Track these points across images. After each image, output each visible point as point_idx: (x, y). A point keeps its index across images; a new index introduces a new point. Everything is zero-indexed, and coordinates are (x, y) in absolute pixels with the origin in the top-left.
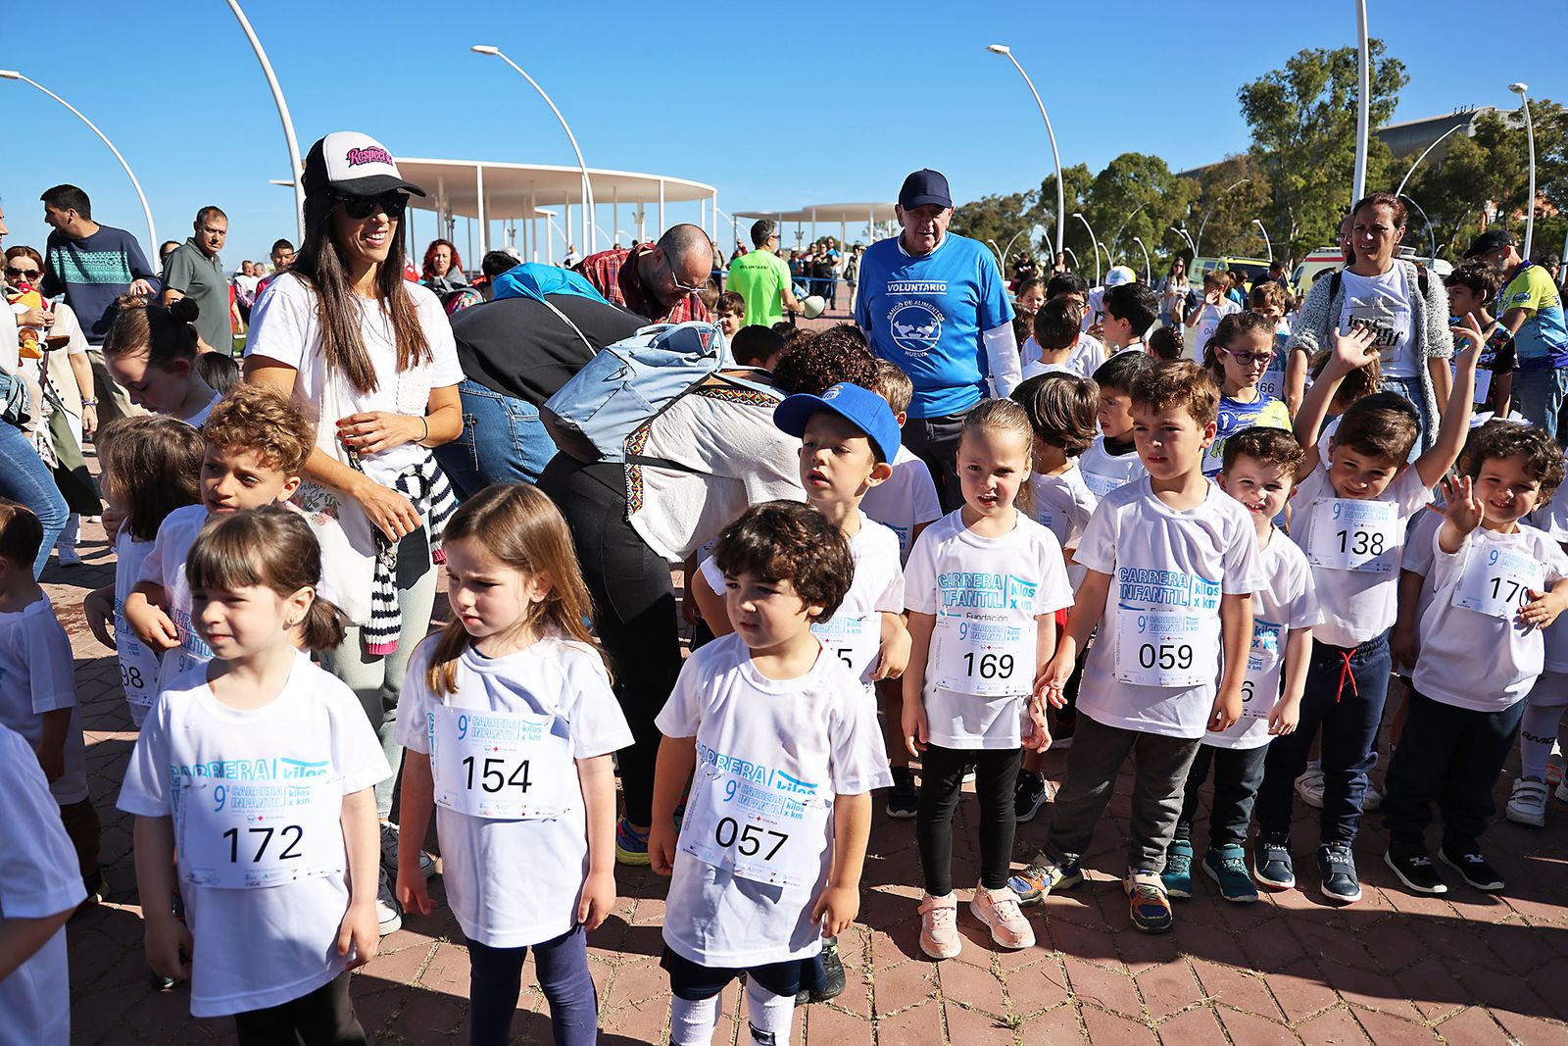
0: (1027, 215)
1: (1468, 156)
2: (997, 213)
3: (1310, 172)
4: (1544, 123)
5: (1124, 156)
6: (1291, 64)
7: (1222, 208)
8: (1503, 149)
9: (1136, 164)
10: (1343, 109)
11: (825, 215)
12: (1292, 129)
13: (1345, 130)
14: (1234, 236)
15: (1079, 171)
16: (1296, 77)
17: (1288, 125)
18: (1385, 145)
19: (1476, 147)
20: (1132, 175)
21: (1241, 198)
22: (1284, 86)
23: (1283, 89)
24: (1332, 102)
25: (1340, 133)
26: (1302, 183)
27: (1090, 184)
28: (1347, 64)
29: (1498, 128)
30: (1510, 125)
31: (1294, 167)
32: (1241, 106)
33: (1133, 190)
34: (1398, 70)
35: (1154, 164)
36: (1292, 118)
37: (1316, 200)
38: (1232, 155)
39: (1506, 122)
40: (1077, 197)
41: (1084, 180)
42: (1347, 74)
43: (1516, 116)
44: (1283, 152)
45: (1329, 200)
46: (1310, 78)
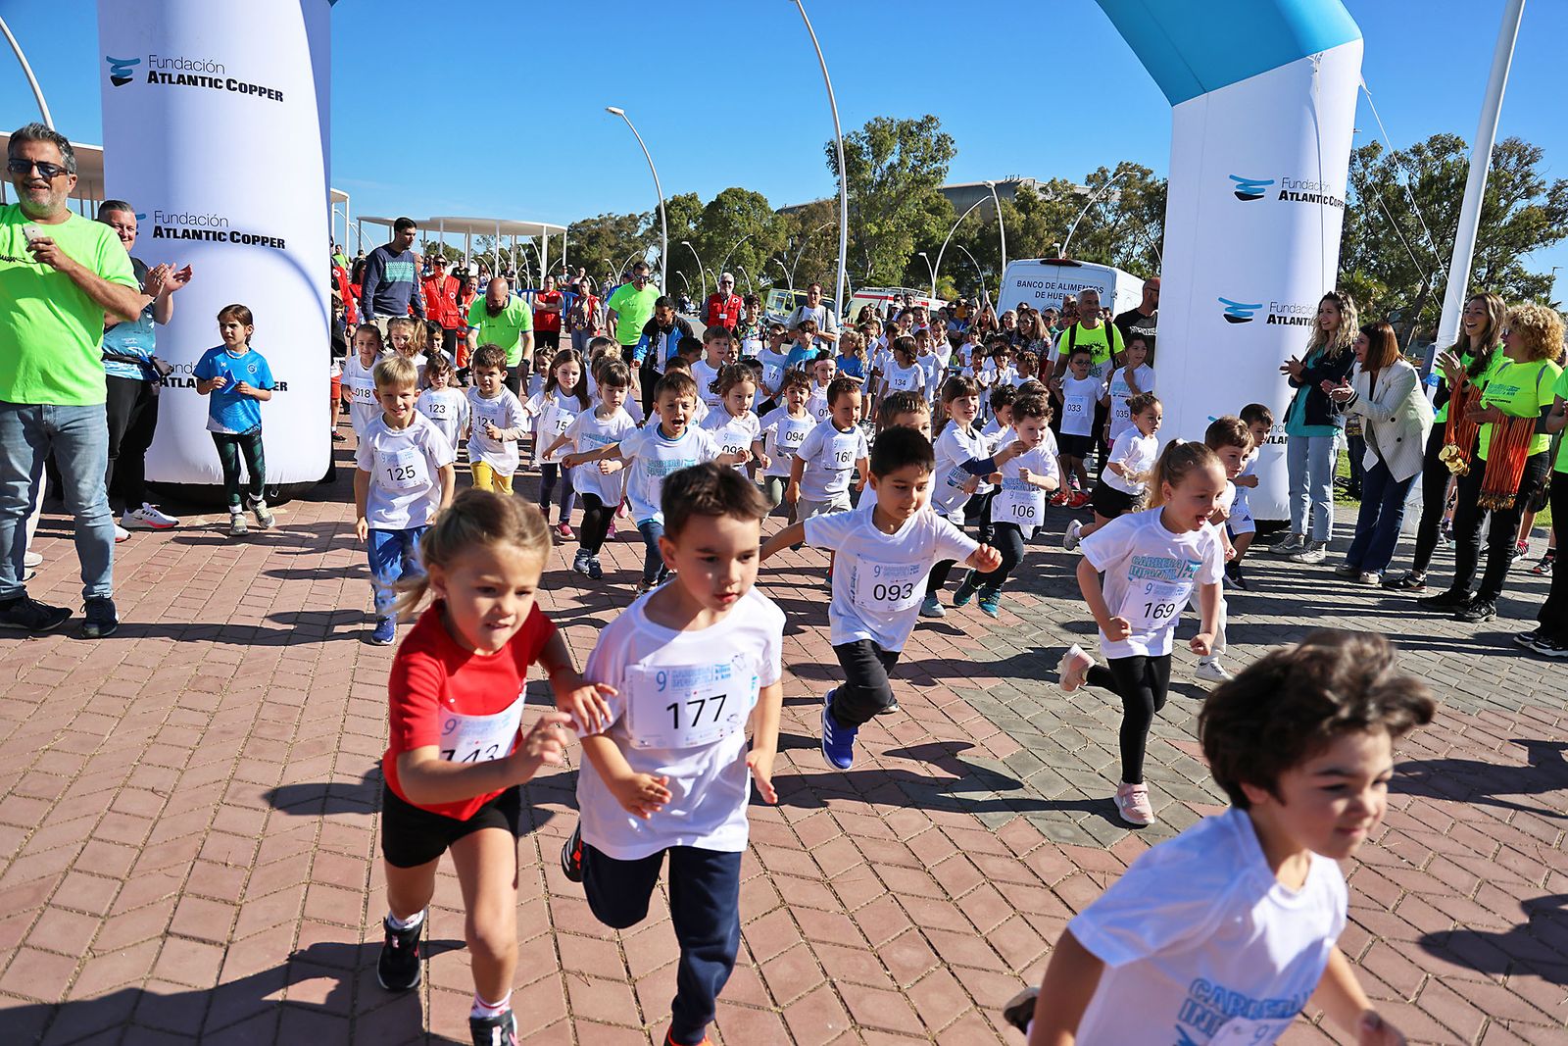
0: (641, 236)
1: (1009, 219)
2: (612, 232)
3: (883, 221)
4: (1064, 198)
5: (730, 190)
6: (867, 127)
7: (813, 245)
8: (1035, 216)
9: (741, 199)
10: (908, 170)
11: (452, 226)
12: (868, 183)
13: (909, 188)
14: (823, 272)
15: (690, 200)
16: (871, 139)
17: (864, 180)
18: (948, 201)
19: (1015, 211)
20: (737, 208)
21: (829, 238)
22: (862, 146)
23: (862, 148)
24: (899, 165)
25: (905, 191)
26: (875, 230)
27: (700, 213)
28: (911, 133)
29: (1032, 199)
30: (1041, 196)
31: (869, 218)
32: (828, 159)
33: (738, 221)
34: (949, 143)
35: (755, 199)
36: (868, 175)
37: (887, 246)
38: (822, 199)
39: (1038, 193)
40: (688, 223)
41: (695, 208)
42: (911, 142)
43: (1043, 190)
44: (861, 202)
45: (897, 246)
46: (882, 143)
